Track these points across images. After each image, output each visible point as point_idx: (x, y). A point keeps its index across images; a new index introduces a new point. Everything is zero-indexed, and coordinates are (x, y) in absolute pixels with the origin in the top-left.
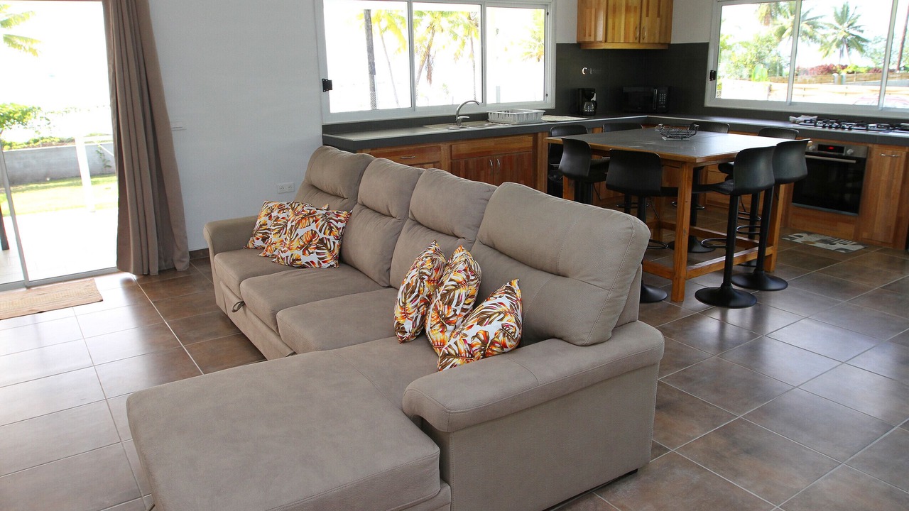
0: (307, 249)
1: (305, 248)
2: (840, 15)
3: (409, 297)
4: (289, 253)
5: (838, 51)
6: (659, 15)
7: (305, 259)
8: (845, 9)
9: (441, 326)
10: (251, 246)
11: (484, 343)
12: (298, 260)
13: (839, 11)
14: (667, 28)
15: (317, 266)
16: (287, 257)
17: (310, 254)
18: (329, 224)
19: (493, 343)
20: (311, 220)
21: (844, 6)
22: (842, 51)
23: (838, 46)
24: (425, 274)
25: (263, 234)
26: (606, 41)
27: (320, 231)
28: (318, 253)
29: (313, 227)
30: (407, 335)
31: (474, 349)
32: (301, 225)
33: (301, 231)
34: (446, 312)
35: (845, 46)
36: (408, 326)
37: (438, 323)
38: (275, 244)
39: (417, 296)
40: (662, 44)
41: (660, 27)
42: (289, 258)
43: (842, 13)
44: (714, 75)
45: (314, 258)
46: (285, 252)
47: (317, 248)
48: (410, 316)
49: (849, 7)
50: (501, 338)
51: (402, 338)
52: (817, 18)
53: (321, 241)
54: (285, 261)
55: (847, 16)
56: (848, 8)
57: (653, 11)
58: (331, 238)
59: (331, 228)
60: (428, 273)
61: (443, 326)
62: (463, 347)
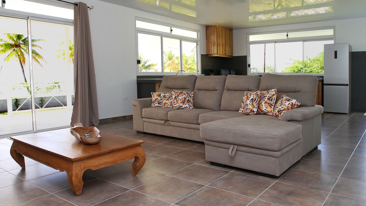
0: (184, 103)
1: (183, 102)
3: (254, 102)
4: (178, 105)
6: (230, 47)
7: (184, 106)
9: (270, 107)
10: (153, 106)
11: (292, 105)
12: (181, 106)
14: (232, 51)
15: (188, 108)
16: (177, 106)
17: (185, 104)
18: (189, 95)
19: (295, 105)
20: (183, 94)
24: (259, 95)
25: (158, 102)
26: (217, 54)
27: (187, 97)
28: (188, 104)
29: (184, 96)
30: (255, 112)
31: (289, 107)
32: (179, 96)
33: (180, 98)
34: (271, 103)
36: (255, 110)
37: (269, 106)
38: (168, 103)
39: (257, 101)
40: (231, 56)
41: (231, 51)
42: (178, 106)
44: (249, 66)
45: (187, 105)
46: (175, 104)
47: (188, 102)
48: (255, 107)
50: (297, 103)
51: (254, 114)
53: (188, 100)
54: (176, 107)
57: (228, 45)
58: (191, 99)
59: (190, 97)
60: (259, 94)
61: (271, 106)
62: (286, 108)
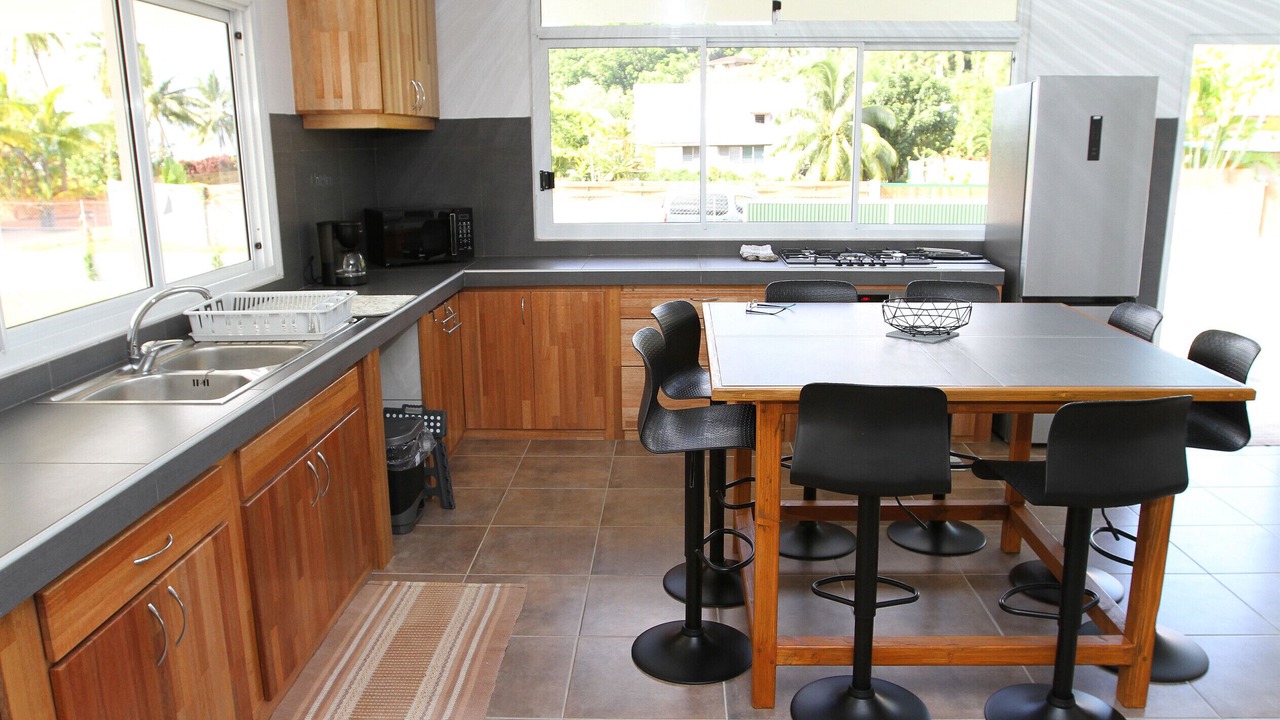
2: (207, 89)
5: (216, 137)
6: (429, 58)
8: (213, 80)
13: (205, 84)
21: (211, 76)
22: (222, 138)
23: (214, 130)
26: (383, 111)
35: (224, 129)
43: (210, 86)
49: (217, 77)
52: (184, 90)
55: (217, 89)
56: (216, 80)
57: (424, 48)
